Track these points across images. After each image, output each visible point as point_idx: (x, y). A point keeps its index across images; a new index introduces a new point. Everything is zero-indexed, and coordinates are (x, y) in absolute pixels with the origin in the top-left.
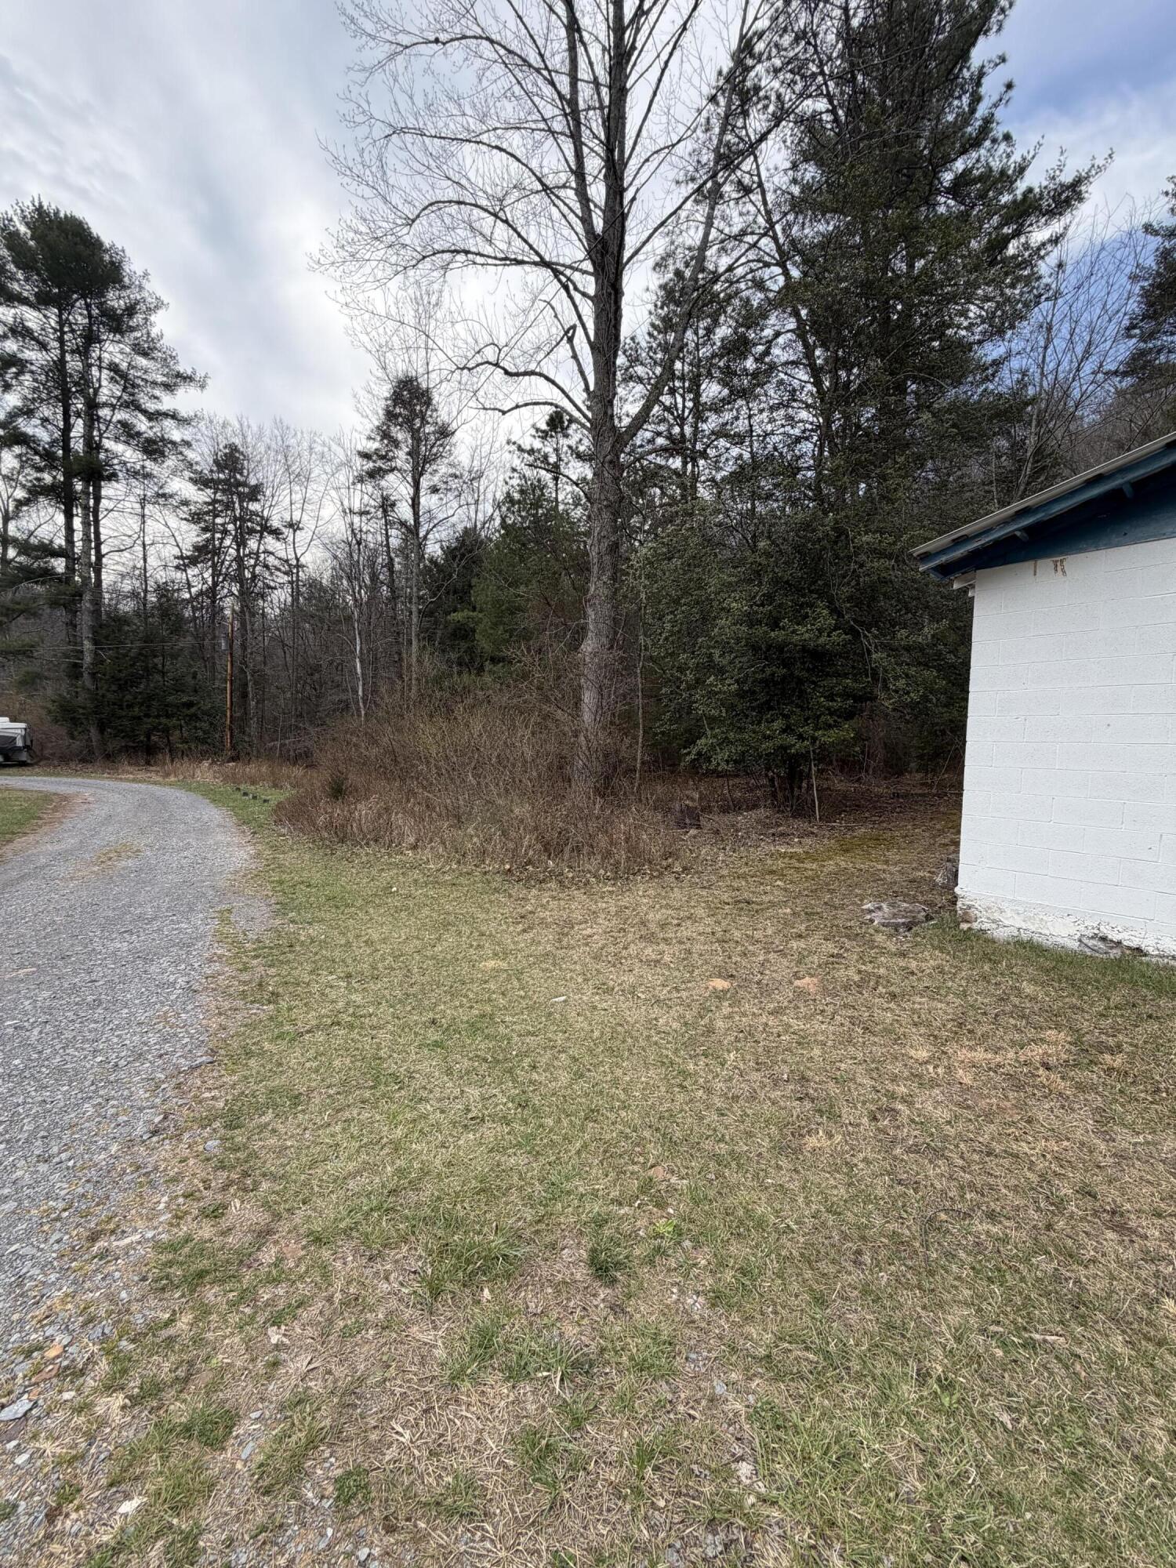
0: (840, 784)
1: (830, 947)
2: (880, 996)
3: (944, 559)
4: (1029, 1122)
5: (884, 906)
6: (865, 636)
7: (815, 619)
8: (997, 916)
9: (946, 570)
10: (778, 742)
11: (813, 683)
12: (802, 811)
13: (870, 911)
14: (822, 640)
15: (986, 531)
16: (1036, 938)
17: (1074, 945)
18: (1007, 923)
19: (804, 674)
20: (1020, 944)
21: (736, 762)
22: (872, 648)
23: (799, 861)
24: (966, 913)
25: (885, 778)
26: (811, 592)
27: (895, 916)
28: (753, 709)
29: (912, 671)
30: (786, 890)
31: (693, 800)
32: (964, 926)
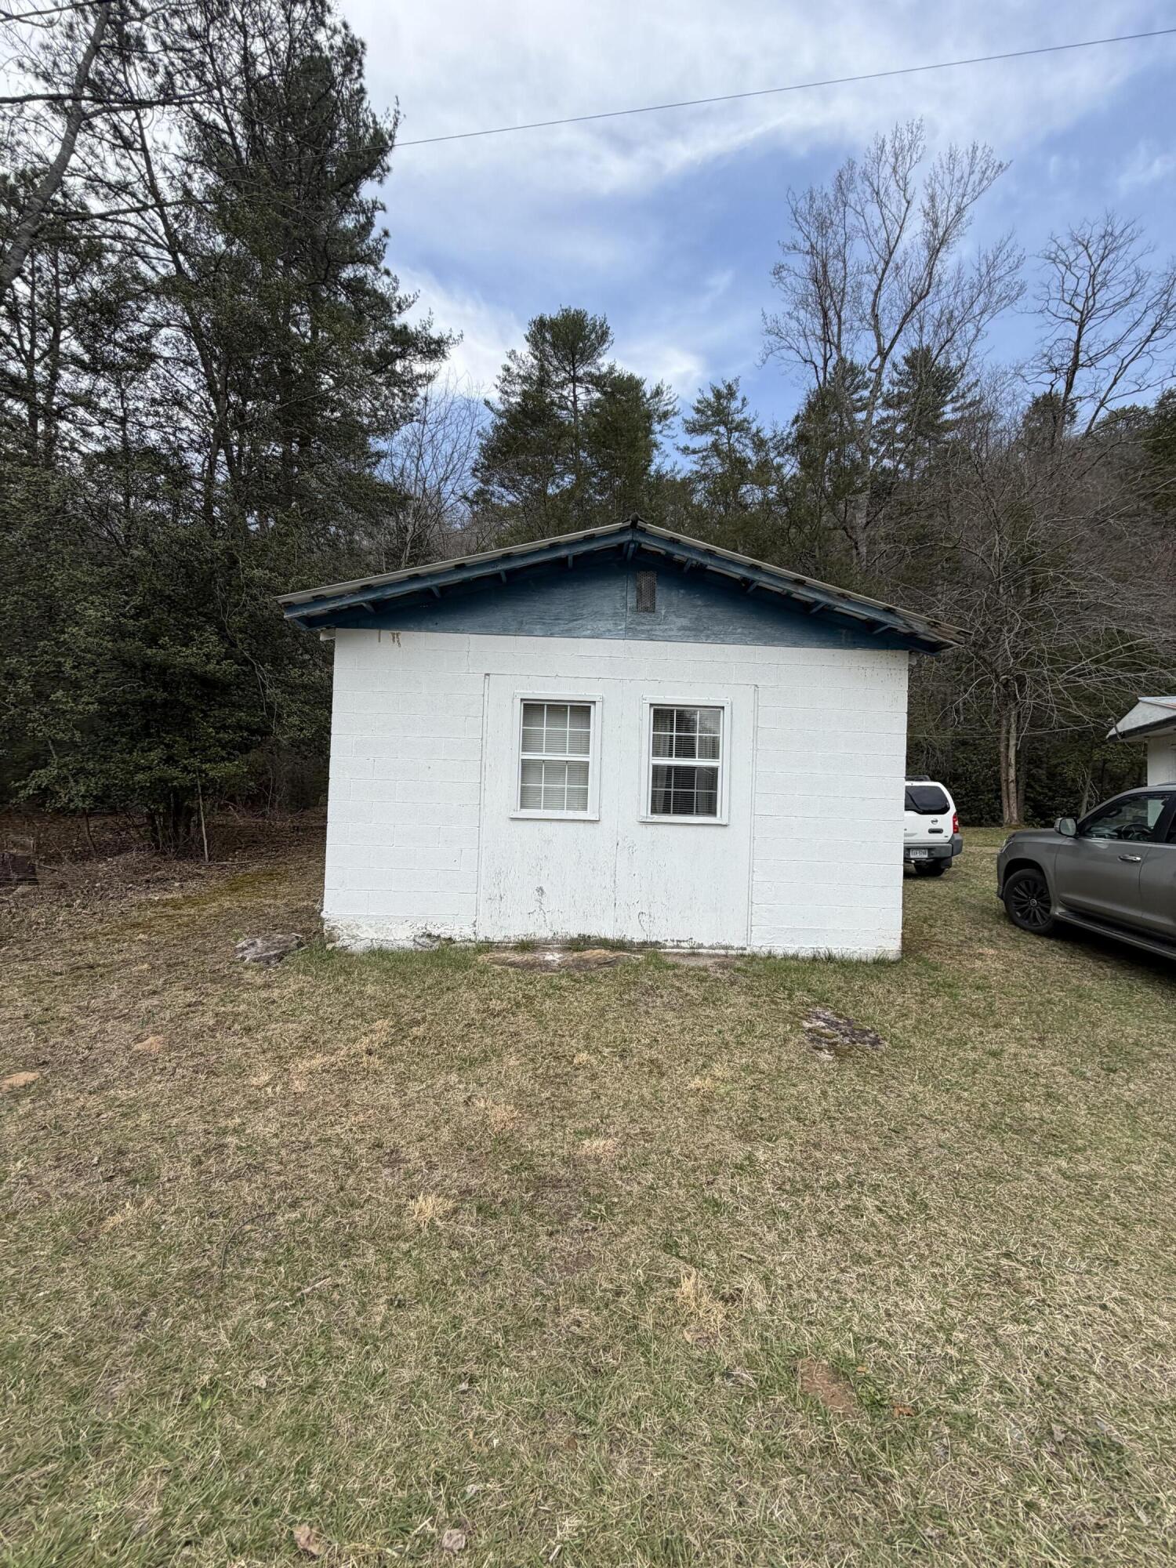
0: (239, 819)
1: (190, 997)
2: (235, 1034)
3: (305, 612)
4: (346, 1106)
5: (258, 941)
6: (259, 670)
7: (202, 643)
8: (355, 932)
9: (311, 621)
10: (157, 773)
11: (202, 711)
12: (189, 851)
13: (244, 949)
14: (210, 667)
15: (340, 596)
16: (385, 945)
17: (409, 945)
18: (363, 936)
19: (189, 701)
20: (372, 952)
21: (97, 798)
22: (267, 683)
23: (175, 907)
24: (331, 934)
25: (291, 812)
26: (200, 614)
27: (267, 949)
28: (123, 735)
29: (307, 709)
30: (149, 943)
31: (23, 847)
32: (329, 946)
